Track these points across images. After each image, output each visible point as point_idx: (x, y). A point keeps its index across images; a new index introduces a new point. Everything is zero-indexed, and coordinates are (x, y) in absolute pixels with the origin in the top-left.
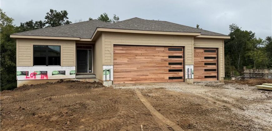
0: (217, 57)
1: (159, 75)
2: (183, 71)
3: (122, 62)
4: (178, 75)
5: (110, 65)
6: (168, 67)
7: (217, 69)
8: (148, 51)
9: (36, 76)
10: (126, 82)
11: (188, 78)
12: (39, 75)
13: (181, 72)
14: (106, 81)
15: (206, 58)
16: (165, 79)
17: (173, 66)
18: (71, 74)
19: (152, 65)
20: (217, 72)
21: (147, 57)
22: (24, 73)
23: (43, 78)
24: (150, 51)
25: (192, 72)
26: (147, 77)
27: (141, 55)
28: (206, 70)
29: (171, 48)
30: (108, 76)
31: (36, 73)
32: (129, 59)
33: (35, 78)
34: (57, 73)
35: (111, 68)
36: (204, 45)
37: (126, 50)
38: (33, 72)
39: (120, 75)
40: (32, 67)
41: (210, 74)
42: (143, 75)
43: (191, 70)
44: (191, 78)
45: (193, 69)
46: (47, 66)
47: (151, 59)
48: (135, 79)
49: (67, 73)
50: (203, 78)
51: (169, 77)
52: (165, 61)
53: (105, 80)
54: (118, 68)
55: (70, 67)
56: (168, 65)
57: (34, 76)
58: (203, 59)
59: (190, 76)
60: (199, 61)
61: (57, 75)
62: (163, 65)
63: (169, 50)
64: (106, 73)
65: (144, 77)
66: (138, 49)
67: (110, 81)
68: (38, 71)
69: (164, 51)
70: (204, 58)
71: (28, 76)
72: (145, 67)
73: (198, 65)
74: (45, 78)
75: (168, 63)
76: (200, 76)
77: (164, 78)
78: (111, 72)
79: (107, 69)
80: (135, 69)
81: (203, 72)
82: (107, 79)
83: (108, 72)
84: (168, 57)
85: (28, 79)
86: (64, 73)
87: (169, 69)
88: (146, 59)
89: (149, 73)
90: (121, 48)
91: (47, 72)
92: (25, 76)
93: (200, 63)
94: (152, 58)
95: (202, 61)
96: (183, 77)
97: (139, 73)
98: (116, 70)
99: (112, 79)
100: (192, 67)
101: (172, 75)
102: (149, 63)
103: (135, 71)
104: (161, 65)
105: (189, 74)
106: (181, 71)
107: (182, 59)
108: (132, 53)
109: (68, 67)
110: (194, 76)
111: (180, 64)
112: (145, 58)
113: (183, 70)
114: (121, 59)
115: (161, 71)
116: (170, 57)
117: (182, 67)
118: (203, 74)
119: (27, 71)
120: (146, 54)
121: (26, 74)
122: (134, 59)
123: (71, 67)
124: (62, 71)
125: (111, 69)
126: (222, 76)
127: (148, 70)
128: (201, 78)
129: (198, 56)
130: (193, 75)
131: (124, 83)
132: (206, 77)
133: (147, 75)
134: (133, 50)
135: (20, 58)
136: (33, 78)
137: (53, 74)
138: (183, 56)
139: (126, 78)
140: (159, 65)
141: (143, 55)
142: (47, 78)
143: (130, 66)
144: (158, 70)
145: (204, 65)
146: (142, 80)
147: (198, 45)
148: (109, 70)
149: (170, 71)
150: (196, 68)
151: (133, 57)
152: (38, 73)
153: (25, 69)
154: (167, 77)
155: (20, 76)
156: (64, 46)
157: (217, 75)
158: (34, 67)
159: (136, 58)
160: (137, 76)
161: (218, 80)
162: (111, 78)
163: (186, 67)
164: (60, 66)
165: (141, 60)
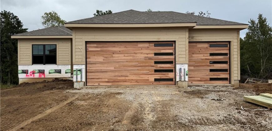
0: (229, 53)
1: (141, 76)
2: (174, 72)
3: (96, 60)
4: (166, 76)
5: (82, 65)
6: (153, 66)
7: (229, 68)
8: (128, 48)
9: (35, 74)
10: (101, 84)
11: (180, 81)
12: (37, 74)
13: (172, 73)
14: (77, 81)
15: (212, 55)
16: (150, 81)
17: (161, 65)
18: (66, 73)
19: (134, 64)
20: (229, 72)
21: (127, 55)
22: (25, 72)
23: (41, 76)
24: (130, 48)
25: (186, 73)
26: (127, 78)
27: (120, 52)
28: (211, 70)
29: (158, 44)
30: (79, 76)
31: (35, 72)
32: (104, 57)
33: (34, 76)
34: (53, 71)
35: (83, 67)
36: (209, 38)
37: (101, 47)
38: (32, 70)
39: (94, 75)
40: (31, 66)
41: (217, 76)
42: (122, 76)
43: (184, 69)
44: (185, 81)
45: (187, 70)
46: (44, 64)
47: (131, 58)
48: (112, 81)
49: (63, 72)
50: (208, 81)
51: (155, 79)
52: (150, 59)
53: (75, 81)
54: (92, 67)
55: (65, 66)
56: (153, 64)
57: (33, 75)
58: (207, 56)
59: (183, 78)
60: (202, 59)
61: (54, 74)
62: (147, 64)
63: (155, 46)
64: (77, 73)
65: (123, 78)
66: (116, 46)
67: (81, 83)
68: (37, 69)
69: (148, 47)
70: (209, 55)
71: (28, 75)
72: (124, 66)
73: (201, 64)
74: (43, 77)
75: (153, 61)
76: (204, 78)
77: (148, 80)
78: (83, 72)
79: (78, 69)
80: (112, 68)
81: (208, 72)
82: (78, 80)
83: (79, 72)
84: (154, 55)
85: (28, 77)
86: (59, 72)
87: (156, 69)
88: (125, 58)
89: (129, 73)
90: (95, 45)
91: (44, 70)
92: (25, 74)
93: (204, 61)
94: (133, 56)
95: (206, 59)
96: (174, 79)
97: (117, 74)
98: (89, 69)
99: (84, 80)
100: (186, 67)
101: (159, 77)
102: (130, 62)
103: (112, 71)
104: (144, 64)
105: (182, 75)
106: (171, 71)
107: (173, 57)
108: (109, 51)
109: (64, 66)
110: (189, 77)
111: (171, 62)
112: (124, 56)
113: (174, 70)
114: (96, 57)
115: (145, 72)
116: (156, 54)
117: (173, 66)
118: (207, 75)
119: (27, 69)
120: (125, 51)
121: (26, 72)
122: (110, 57)
123: (67, 66)
124: (58, 70)
125: (83, 69)
126: (236, 78)
127: (128, 70)
128: (205, 81)
129: (201, 52)
130: (187, 77)
131: (99, 84)
132: (212, 79)
133: (127, 76)
134: (110, 47)
135: (21, 57)
136: (32, 77)
137: (50, 73)
138: (174, 53)
139: (102, 79)
140: (141, 65)
141: (121, 52)
142: (44, 76)
143: (106, 65)
144: (140, 70)
145: (209, 64)
146: (121, 82)
147: (200, 38)
148: (80, 70)
149: (156, 71)
150: (198, 67)
151: (110, 55)
152: (37, 72)
153: (25, 68)
154: (152, 78)
155: (21, 74)
156: (60, 45)
157: (229, 77)
158: (33, 65)
159: (113, 56)
160: (115, 76)
161: (230, 83)
162: (83, 78)
163: (178, 67)
164: (56, 64)
165: (119, 58)
